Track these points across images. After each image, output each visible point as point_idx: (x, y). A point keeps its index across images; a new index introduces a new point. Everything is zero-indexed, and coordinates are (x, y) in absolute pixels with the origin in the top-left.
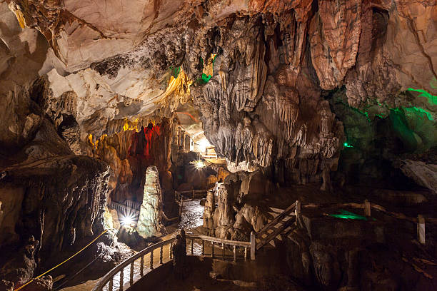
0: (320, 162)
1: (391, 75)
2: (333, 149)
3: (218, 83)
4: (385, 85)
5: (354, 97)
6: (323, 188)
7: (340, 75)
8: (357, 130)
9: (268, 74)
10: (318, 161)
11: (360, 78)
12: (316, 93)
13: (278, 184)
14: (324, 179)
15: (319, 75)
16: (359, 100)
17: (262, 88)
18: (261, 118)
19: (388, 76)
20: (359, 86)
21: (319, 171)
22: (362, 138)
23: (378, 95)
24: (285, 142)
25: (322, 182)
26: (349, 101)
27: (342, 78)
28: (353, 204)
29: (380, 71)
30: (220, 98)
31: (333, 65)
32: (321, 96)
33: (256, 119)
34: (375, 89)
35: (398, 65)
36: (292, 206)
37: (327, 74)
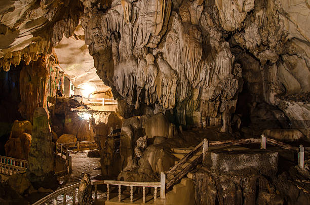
0: (220, 104)
1: (281, 23)
2: (233, 91)
3: (119, 14)
4: (276, 31)
5: (251, 40)
6: (223, 129)
7: (240, 17)
8: (250, 74)
9: (172, 9)
10: (218, 103)
11: (256, 22)
12: (218, 33)
13: (180, 127)
14: (224, 121)
15: (221, 16)
16: (255, 43)
17: (166, 24)
18: (164, 56)
19: (278, 23)
20: (255, 30)
21: (219, 113)
22: (255, 83)
23: (271, 40)
24: (189, 82)
25: (222, 124)
26: (247, 43)
27: (243, 20)
28: (252, 139)
29: (272, 18)
30: (121, 32)
31: (234, 7)
32: (222, 37)
33: (159, 56)
34: (269, 34)
35: (287, 14)
36: (200, 145)
37: (229, 15)
